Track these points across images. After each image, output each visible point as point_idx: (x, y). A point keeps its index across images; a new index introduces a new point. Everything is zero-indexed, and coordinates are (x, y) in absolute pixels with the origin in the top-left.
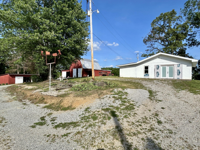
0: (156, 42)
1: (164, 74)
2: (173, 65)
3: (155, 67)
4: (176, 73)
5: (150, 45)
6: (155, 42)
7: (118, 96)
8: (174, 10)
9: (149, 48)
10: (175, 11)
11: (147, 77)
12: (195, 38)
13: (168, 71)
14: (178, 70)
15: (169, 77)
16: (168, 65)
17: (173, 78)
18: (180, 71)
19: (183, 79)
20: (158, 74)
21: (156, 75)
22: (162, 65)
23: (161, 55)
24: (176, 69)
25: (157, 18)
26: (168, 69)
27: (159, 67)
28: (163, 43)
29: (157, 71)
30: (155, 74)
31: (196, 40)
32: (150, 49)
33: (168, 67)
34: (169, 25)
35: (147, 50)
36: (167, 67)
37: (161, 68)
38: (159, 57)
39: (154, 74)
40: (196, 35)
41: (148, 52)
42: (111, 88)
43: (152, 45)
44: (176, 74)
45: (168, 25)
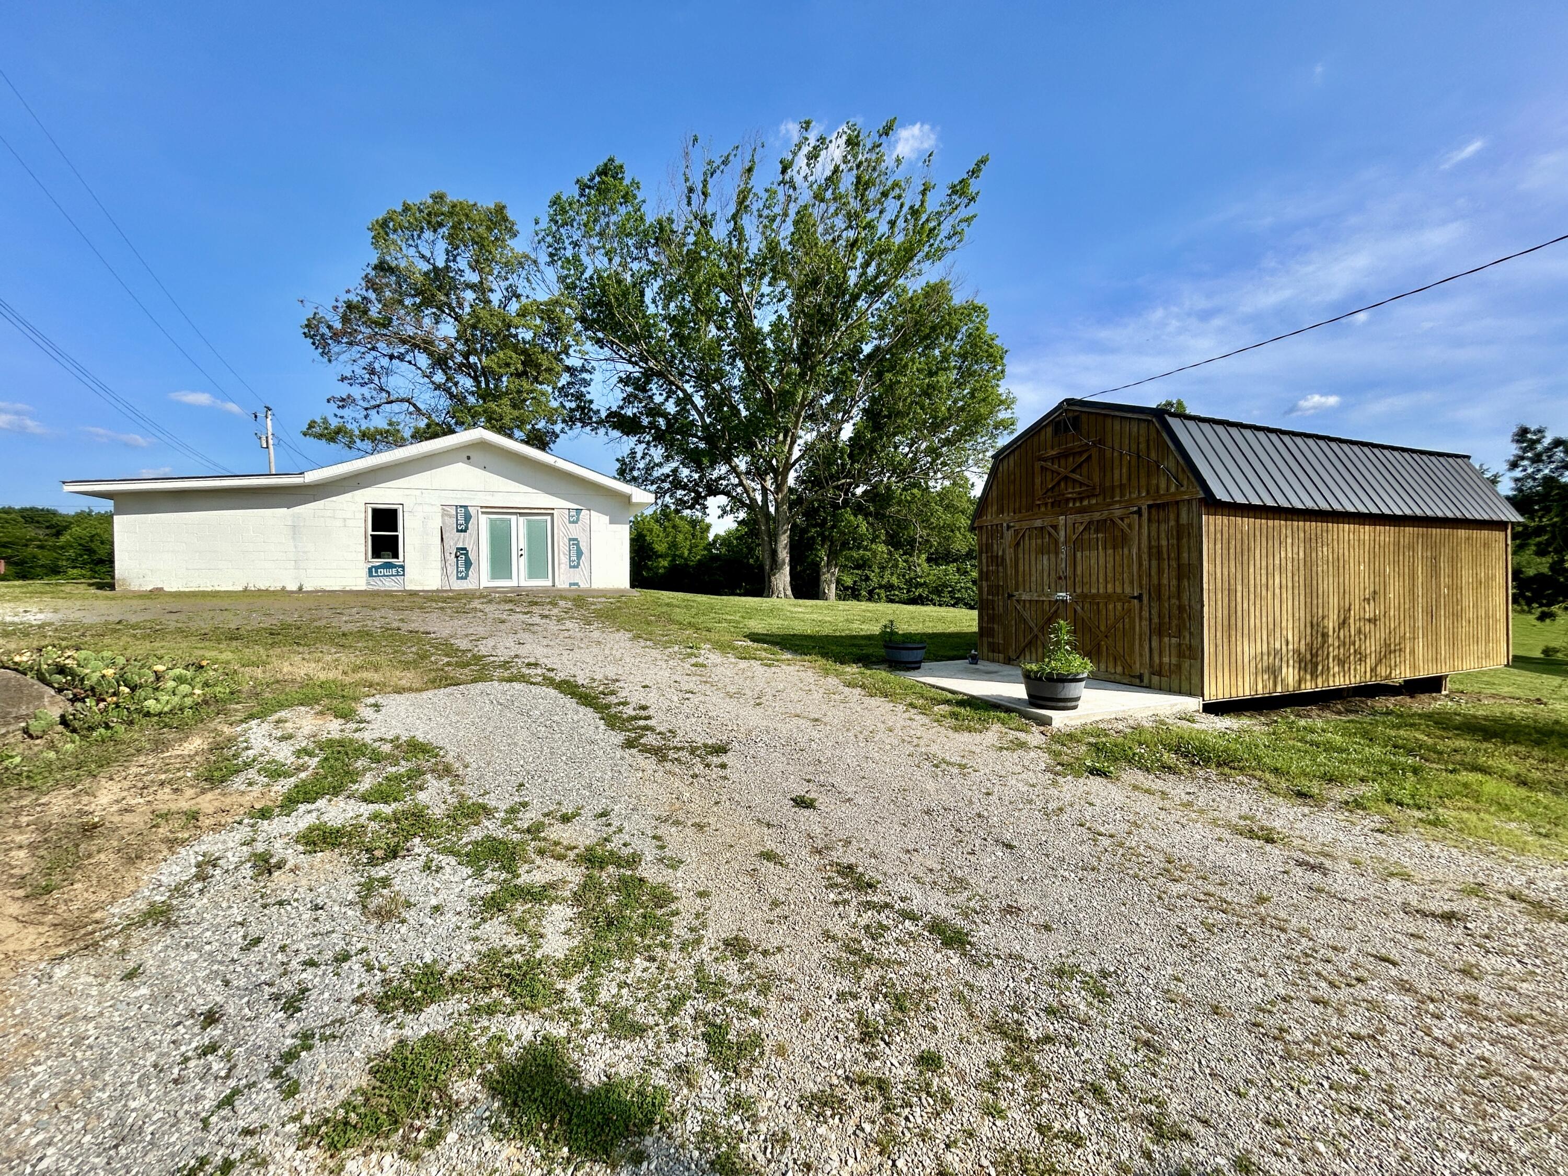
0: (401, 358)
1: (501, 565)
2: (549, 512)
3: (445, 514)
4: (562, 559)
5: (359, 371)
6: (392, 357)
7: (366, 809)
8: (504, 207)
9: (356, 392)
10: (510, 214)
11: (389, 584)
12: (588, 389)
13: (523, 544)
14: (574, 542)
15: (531, 576)
16: (521, 512)
17: (550, 583)
18: (584, 547)
19: (594, 586)
20: (468, 564)
21: (452, 570)
22: (488, 510)
23: (482, 445)
24: (563, 532)
25: (406, 209)
26: (519, 529)
27: (468, 517)
28: (439, 377)
29: (455, 540)
30: (445, 560)
31: (591, 402)
32: (364, 399)
33: (521, 519)
34: (481, 283)
35: (345, 402)
36: (513, 518)
37: (483, 522)
38: (467, 453)
39: (438, 565)
40: (592, 376)
41: (345, 412)
42: (184, 730)
43: (372, 372)
44: (564, 560)
45: (474, 278)
